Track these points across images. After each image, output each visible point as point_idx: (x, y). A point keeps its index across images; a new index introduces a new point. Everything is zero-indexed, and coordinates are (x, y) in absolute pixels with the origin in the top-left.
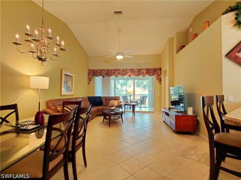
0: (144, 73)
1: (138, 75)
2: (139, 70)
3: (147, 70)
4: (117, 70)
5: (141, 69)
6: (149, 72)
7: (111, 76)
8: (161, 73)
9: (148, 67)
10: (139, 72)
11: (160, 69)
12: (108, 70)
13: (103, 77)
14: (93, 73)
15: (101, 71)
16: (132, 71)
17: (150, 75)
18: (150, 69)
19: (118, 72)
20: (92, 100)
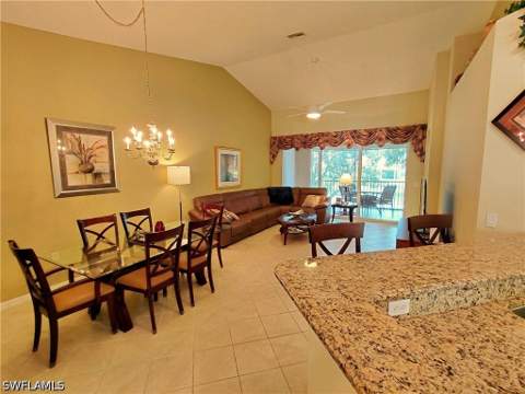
0: (380, 139)
1: (367, 144)
2: (371, 133)
3: (388, 130)
4: (323, 134)
5: (376, 130)
6: (395, 135)
7: (310, 147)
8: (424, 137)
9: (392, 125)
10: (369, 138)
11: (424, 127)
12: (306, 136)
13: (297, 149)
14: (280, 143)
15: (292, 137)
16: (355, 135)
17: (395, 142)
18: (398, 129)
19: (326, 138)
20: (274, 194)
